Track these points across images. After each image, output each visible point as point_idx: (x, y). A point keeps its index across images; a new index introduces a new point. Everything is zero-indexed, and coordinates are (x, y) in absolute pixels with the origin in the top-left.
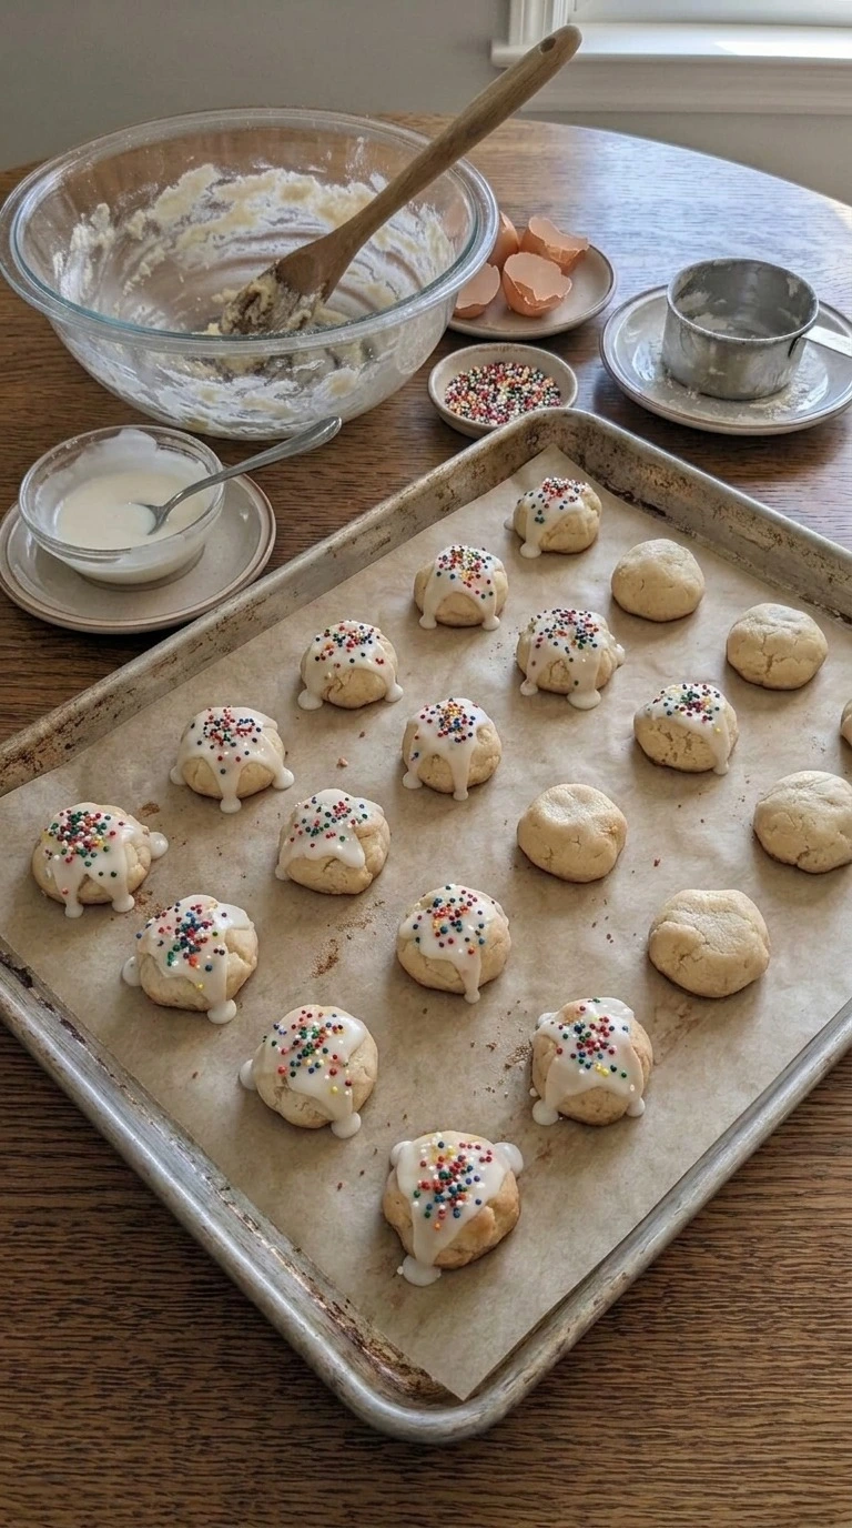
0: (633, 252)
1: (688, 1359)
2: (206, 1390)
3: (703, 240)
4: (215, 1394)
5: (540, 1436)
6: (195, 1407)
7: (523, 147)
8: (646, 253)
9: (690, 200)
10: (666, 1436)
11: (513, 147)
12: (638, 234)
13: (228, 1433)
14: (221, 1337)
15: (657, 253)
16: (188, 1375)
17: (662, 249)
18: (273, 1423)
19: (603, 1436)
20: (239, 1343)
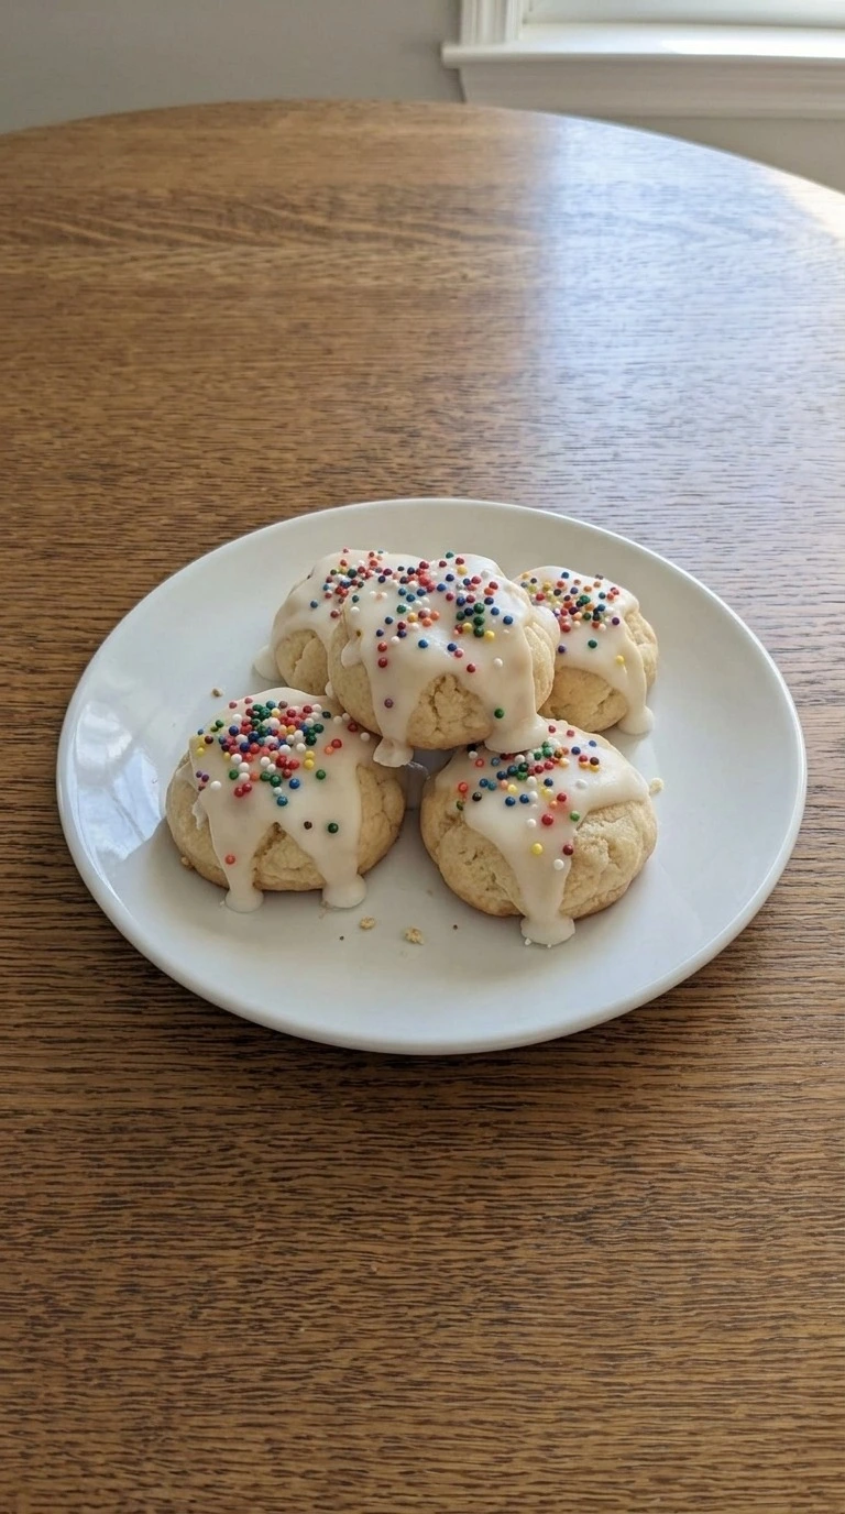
0: (586, 232)
1: (674, 1272)
2: (109, 1315)
3: (664, 220)
4: (117, 1321)
5: (500, 1357)
6: (95, 1336)
7: (467, 131)
8: (599, 233)
9: (651, 182)
10: (649, 1354)
11: (457, 131)
12: (591, 215)
13: (130, 1364)
14: (127, 1255)
15: (612, 234)
16: (87, 1299)
17: (616, 229)
18: (185, 1352)
19: (577, 1356)
20: (148, 1261)
